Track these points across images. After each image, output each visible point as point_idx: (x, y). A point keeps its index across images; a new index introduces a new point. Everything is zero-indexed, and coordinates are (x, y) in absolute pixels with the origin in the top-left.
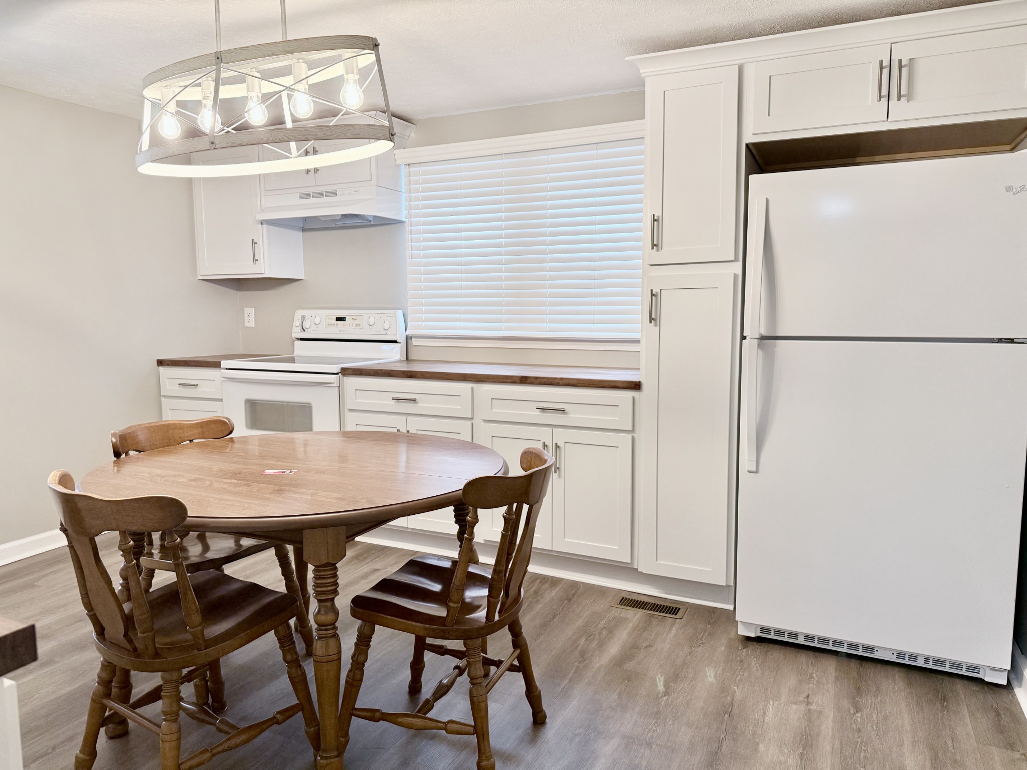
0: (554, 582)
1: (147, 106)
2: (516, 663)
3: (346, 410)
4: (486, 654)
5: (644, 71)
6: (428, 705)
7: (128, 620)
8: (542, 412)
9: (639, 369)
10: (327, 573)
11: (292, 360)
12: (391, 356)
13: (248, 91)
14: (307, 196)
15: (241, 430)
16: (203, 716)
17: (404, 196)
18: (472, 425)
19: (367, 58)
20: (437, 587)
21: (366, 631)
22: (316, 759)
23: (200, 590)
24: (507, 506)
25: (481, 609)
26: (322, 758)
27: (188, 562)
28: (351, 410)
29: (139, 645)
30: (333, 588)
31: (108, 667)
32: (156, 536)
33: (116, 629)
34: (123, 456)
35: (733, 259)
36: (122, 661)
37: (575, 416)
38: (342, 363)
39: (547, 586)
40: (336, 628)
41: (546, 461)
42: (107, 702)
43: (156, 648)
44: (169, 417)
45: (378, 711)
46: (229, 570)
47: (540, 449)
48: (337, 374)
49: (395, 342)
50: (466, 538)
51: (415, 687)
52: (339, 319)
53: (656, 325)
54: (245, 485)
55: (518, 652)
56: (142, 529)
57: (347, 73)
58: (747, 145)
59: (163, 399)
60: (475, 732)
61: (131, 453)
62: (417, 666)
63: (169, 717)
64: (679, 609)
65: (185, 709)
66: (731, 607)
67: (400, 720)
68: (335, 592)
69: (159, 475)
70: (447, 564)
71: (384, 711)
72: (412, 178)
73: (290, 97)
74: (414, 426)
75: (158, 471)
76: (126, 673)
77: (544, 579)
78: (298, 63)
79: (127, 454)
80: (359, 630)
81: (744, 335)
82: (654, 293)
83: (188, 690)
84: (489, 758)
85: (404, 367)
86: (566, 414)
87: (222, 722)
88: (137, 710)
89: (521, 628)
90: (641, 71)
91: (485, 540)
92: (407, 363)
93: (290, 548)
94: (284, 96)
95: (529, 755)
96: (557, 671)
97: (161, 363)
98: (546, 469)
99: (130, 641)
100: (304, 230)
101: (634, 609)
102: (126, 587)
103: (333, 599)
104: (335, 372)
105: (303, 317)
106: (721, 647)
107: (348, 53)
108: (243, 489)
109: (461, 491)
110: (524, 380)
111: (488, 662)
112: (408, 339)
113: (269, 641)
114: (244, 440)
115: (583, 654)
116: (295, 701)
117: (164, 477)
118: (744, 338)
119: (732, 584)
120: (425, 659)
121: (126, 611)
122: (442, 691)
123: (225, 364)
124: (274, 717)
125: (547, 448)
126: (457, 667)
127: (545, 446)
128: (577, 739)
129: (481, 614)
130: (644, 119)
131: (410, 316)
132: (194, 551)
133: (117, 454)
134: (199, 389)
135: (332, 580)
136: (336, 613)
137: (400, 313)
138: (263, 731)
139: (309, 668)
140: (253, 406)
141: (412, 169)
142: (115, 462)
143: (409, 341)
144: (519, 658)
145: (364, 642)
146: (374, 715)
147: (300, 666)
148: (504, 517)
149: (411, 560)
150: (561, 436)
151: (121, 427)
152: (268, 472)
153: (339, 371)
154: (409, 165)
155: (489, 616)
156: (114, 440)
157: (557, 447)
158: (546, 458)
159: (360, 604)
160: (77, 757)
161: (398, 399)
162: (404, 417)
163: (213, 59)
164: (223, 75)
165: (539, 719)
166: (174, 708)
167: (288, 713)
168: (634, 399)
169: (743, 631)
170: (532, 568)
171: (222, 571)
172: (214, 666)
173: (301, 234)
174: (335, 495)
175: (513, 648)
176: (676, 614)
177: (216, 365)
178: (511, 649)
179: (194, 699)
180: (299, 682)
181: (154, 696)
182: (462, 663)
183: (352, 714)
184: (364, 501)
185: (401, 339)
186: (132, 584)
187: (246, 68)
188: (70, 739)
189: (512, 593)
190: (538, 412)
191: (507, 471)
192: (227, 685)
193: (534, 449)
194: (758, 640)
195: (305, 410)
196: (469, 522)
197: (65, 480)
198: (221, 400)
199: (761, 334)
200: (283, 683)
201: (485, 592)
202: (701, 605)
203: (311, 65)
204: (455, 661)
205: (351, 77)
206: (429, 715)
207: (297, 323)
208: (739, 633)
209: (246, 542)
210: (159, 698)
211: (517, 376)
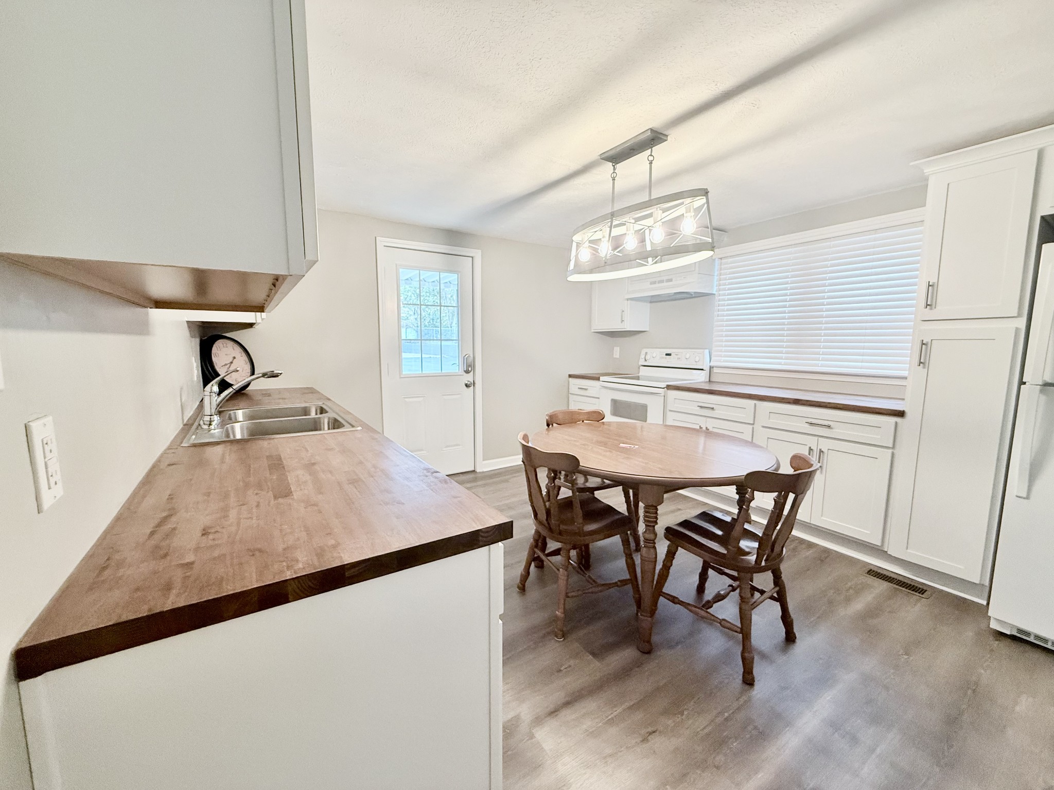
0: (811, 545)
1: (574, 245)
2: (775, 595)
3: (668, 411)
4: (752, 582)
5: (927, 171)
6: (709, 604)
7: (548, 512)
8: (810, 425)
9: (903, 399)
10: (652, 511)
11: (638, 378)
12: (699, 379)
13: (627, 230)
14: (654, 283)
15: (609, 418)
16: (579, 570)
17: (716, 278)
18: (753, 428)
19: (700, 201)
20: (719, 533)
21: (673, 549)
22: (637, 614)
23: (583, 503)
24: (777, 493)
25: (751, 555)
26: (641, 615)
27: (577, 487)
28: (670, 411)
29: (553, 527)
30: (655, 520)
31: (537, 532)
32: (563, 473)
33: (543, 516)
34: (551, 426)
35: (1016, 315)
36: (544, 532)
37: (838, 431)
38: (667, 382)
39: (804, 546)
40: (655, 543)
41: (812, 465)
42: (536, 550)
43: (560, 530)
44: (573, 407)
45: (677, 598)
46: (598, 494)
47: (806, 456)
48: (664, 388)
49: (702, 370)
50: (745, 509)
51: (701, 589)
52: (667, 355)
53: (924, 368)
54: (610, 451)
55: (777, 589)
56: (557, 468)
57: (686, 213)
58: (1043, 217)
59: (570, 395)
60: (741, 632)
61: (555, 425)
62: (703, 577)
63: (563, 567)
64: (926, 591)
65: (572, 564)
66: (985, 603)
67: (690, 608)
68: (656, 523)
69: (566, 439)
70: (728, 519)
71: (681, 599)
72: (722, 266)
73: (650, 230)
74: (711, 425)
75: (566, 437)
76: (545, 539)
77: (802, 541)
78: (657, 211)
79: (552, 425)
80: (668, 546)
81: (1024, 380)
82: (924, 342)
83: (573, 553)
84: (750, 652)
85: (707, 387)
86: (832, 428)
87: (589, 577)
88: (549, 558)
89: (781, 573)
90: (925, 171)
91: (757, 506)
92: (710, 384)
93: (631, 491)
94: (647, 232)
95: (781, 659)
96: (808, 608)
97: (570, 376)
98: (811, 472)
99: (548, 524)
100: (651, 302)
101: (880, 580)
102: (548, 492)
103: (654, 526)
104: (663, 387)
105: (646, 353)
106: (969, 633)
107: (688, 200)
108: (608, 453)
109: (744, 477)
110: (797, 402)
111: (754, 589)
112: (711, 368)
113: (616, 539)
114: (609, 424)
115: (830, 602)
116: (628, 577)
117: (569, 441)
118: (1022, 383)
119: (987, 583)
120: (709, 573)
121: (547, 506)
122: (719, 598)
123: (602, 378)
124: (616, 583)
125: (812, 452)
126: (730, 586)
127: (810, 449)
128: (821, 662)
129: (753, 558)
130: (925, 206)
131: (714, 353)
132: (580, 480)
133: (548, 425)
134: (588, 391)
135: (655, 515)
136: (656, 535)
137: (707, 351)
138: (610, 588)
139: (637, 559)
140: (615, 402)
141: (723, 261)
142: (547, 429)
143: (712, 369)
144: (778, 593)
145: (671, 555)
146: (674, 600)
147: (632, 558)
148: (774, 499)
149: (704, 512)
150: (825, 445)
151: (550, 411)
152: (622, 445)
153: (665, 386)
154: (721, 259)
155: (758, 561)
156: (547, 418)
157: (821, 451)
158: (812, 463)
159: (670, 532)
160: (521, 573)
161: (701, 407)
162: (705, 418)
163: (610, 216)
164: (614, 224)
165: (790, 638)
166: (567, 564)
167: (624, 582)
168: (896, 423)
169: (994, 625)
170: (795, 533)
171: (594, 494)
172: (587, 546)
173: (649, 305)
174: (660, 466)
175: (774, 585)
176: (923, 594)
177: (598, 379)
178: (772, 586)
179: (576, 561)
180: (631, 566)
181: (556, 552)
182: (735, 584)
183: (660, 595)
184: (676, 472)
185: (707, 368)
186: (551, 492)
187: (626, 218)
188: (519, 562)
189: (777, 549)
190: (807, 425)
191: (778, 468)
192: (592, 556)
193: (802, 454)
194: (1013, 638)
195: (644, 408)
196: (747, 498)
197: (525, 437)
198: (599, 398)
199: (1045, 381)
200: (622, 563)
201: (756, 545)
202: (949, 593)
203: (664, 211)
204: (730, 582)
205: (688, 214)
206: (708, 610)
207: (643, 356)
208: (991, 626)
209: (607, 482)
210: (559, 554)
211: (791, 399)
